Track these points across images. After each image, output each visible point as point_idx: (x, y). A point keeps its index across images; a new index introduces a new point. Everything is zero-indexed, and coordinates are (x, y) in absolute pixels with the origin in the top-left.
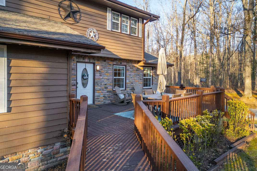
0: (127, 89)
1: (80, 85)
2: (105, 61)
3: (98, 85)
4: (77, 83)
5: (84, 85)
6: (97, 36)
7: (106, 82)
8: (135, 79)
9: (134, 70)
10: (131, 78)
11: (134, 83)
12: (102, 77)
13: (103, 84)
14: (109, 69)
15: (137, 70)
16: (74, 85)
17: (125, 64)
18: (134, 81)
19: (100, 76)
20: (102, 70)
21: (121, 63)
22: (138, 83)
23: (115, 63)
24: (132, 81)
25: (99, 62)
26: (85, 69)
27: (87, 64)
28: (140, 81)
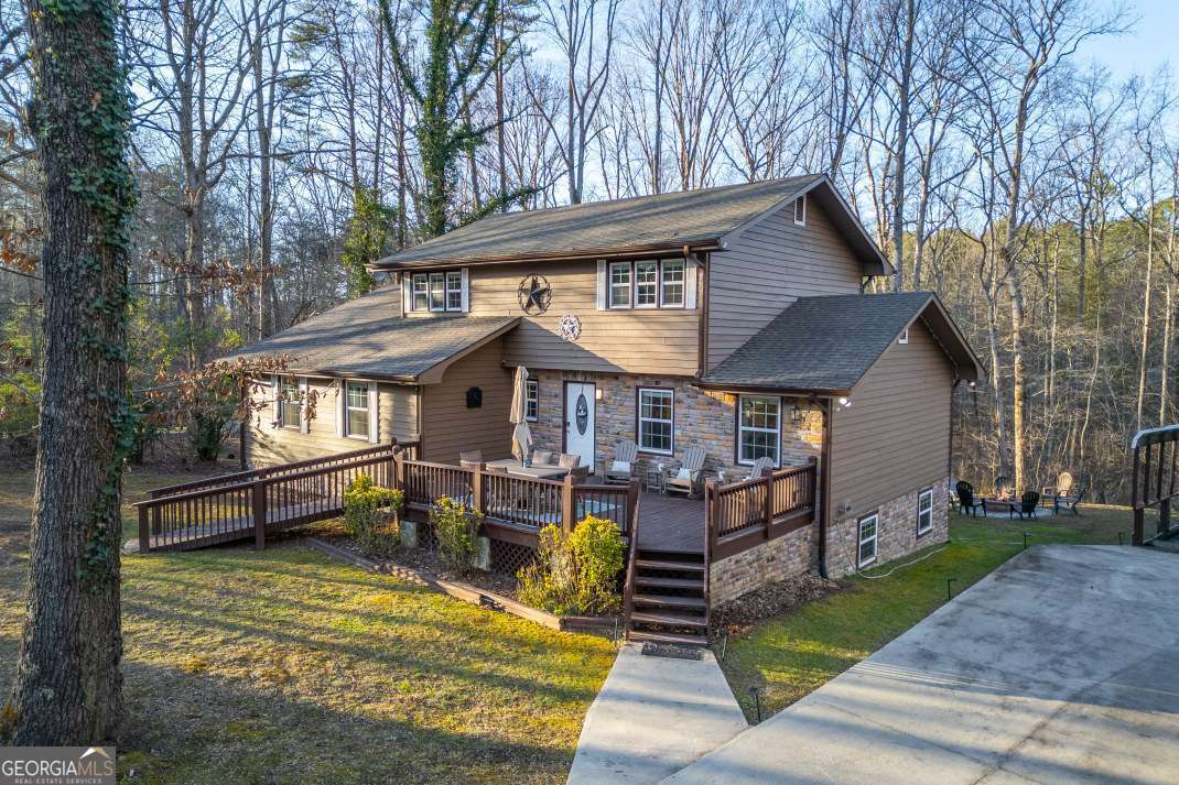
0: (676, 454)
1: (573, 428)
2: (617, 378)
3: (601, 432)
4: (566, 424)
5: (582, 429)
6: (576, 330)
7: (618, 427)
8: (705, 430)
9: (698, 404)
10: (691, 425)
11: (699, 441)
12: (608, 416)
13: (611, 432)
14: (626, 396)
15: (711, 404)
16: (559, 427)
17: (670, 384)
18: (700, 435)
19: (607, 412)
20: (610, 398)
21: (657, 383)
22: (714, 442)
23: (640, 383)
24: (692, 434)
25: (604, 381)
26: (582, 396)
27: (585, 386)
28: (722, 437)
